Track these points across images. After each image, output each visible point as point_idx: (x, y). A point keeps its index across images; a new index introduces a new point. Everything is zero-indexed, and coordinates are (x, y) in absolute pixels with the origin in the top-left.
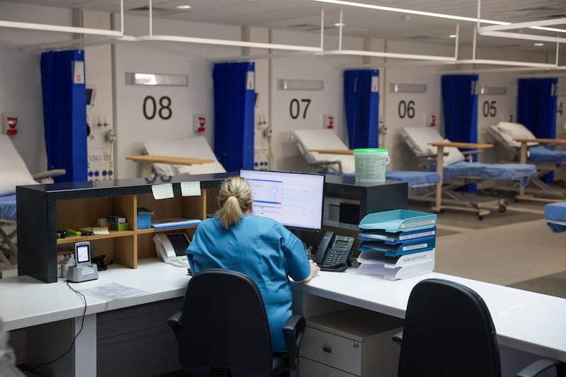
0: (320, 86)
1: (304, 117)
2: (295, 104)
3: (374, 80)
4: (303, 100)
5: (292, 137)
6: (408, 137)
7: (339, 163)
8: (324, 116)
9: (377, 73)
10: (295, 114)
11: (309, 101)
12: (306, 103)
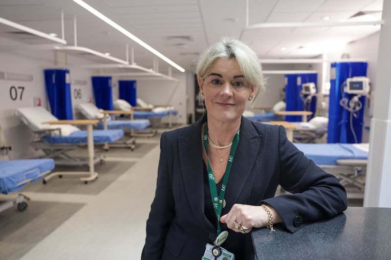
0: (31, 79)
1: (21, 98)
2: (13, 90)
3: (67, 76)
4: (19, 88)
5: (16, 113)
6: (82, 109)
7: (59, 130)
8: (34, 98)
9: (68, 72)
10: (14, 97)
11: (23, 88)
12: (21, 90)
